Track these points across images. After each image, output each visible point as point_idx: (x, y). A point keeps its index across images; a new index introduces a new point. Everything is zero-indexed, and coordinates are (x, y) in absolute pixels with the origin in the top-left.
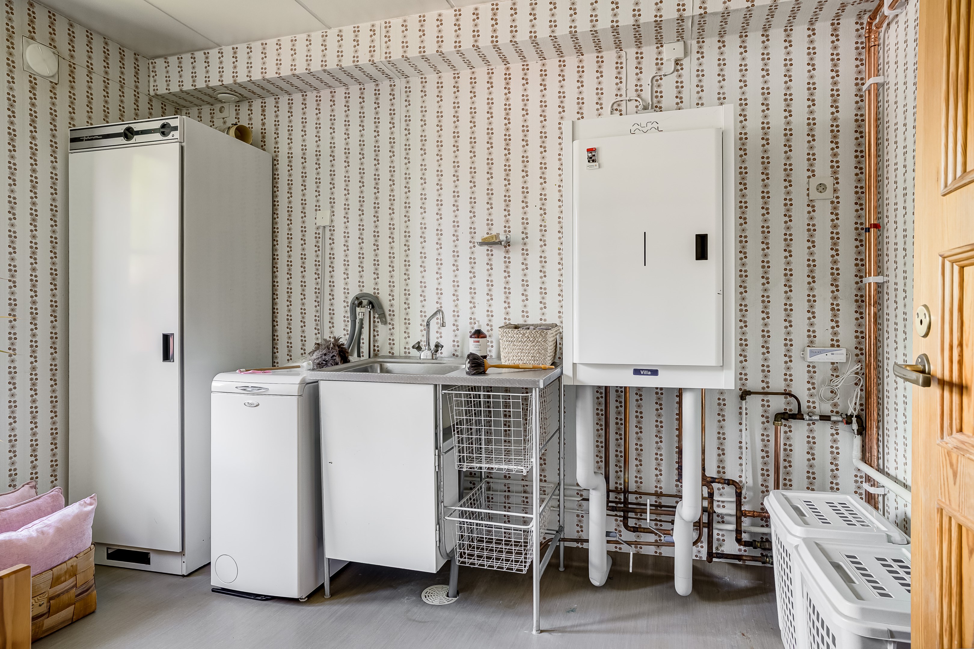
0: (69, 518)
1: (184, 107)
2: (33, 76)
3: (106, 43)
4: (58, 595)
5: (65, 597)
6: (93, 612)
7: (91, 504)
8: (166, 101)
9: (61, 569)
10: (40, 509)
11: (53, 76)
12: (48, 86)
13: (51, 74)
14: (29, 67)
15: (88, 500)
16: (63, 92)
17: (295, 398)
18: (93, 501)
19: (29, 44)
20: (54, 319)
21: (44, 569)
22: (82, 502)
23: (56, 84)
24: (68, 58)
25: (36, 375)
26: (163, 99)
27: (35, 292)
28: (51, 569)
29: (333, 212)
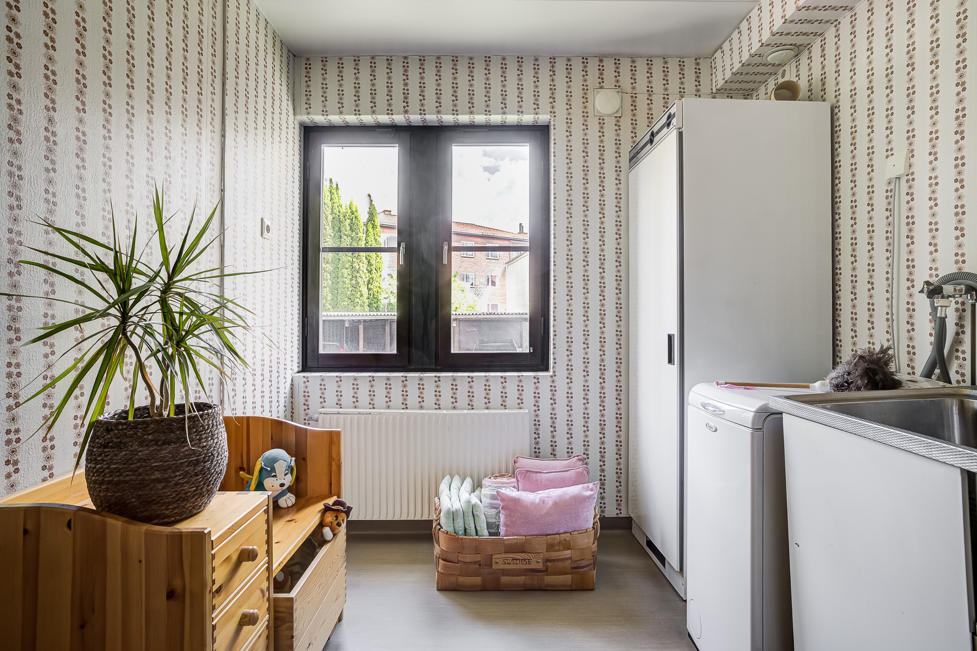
0: (567, 497)
1: (753, 90)
2: (601, 118)
3: (666, 63)
4: (554, 561)
5: (560, 564)
6: (592, 590)
7: (592, 490)
8: (731, 92)
9: (554, 539)
10: (563, 481)
11: (617, 112)
12: (614, 121)
13: (615, 111)
14: (599, 112)
15: (591, 485)
16: (626, 123)
17: (750, 431)
18: (595, 488)
19: (598, 92)
20: (619, 319)
21: (541, 532)
22: (585, 485)
23: (620, 117)
24: (630, 90)
25: (604, 366)
26: (727, 92)
27: (604, 296)
28: (547, 535)
29: (912, 151)
